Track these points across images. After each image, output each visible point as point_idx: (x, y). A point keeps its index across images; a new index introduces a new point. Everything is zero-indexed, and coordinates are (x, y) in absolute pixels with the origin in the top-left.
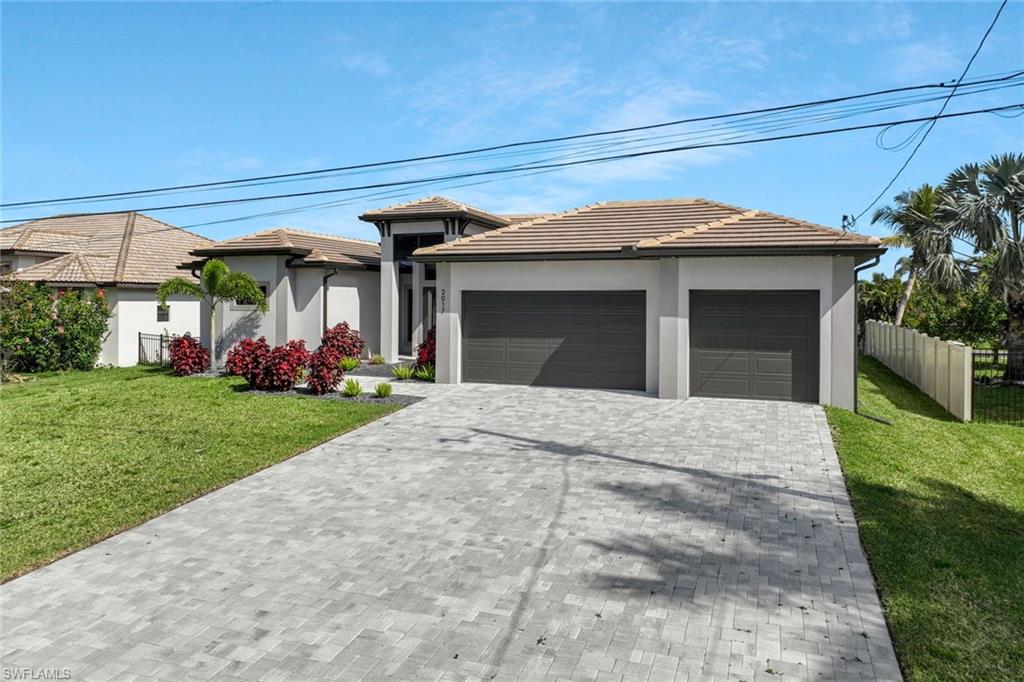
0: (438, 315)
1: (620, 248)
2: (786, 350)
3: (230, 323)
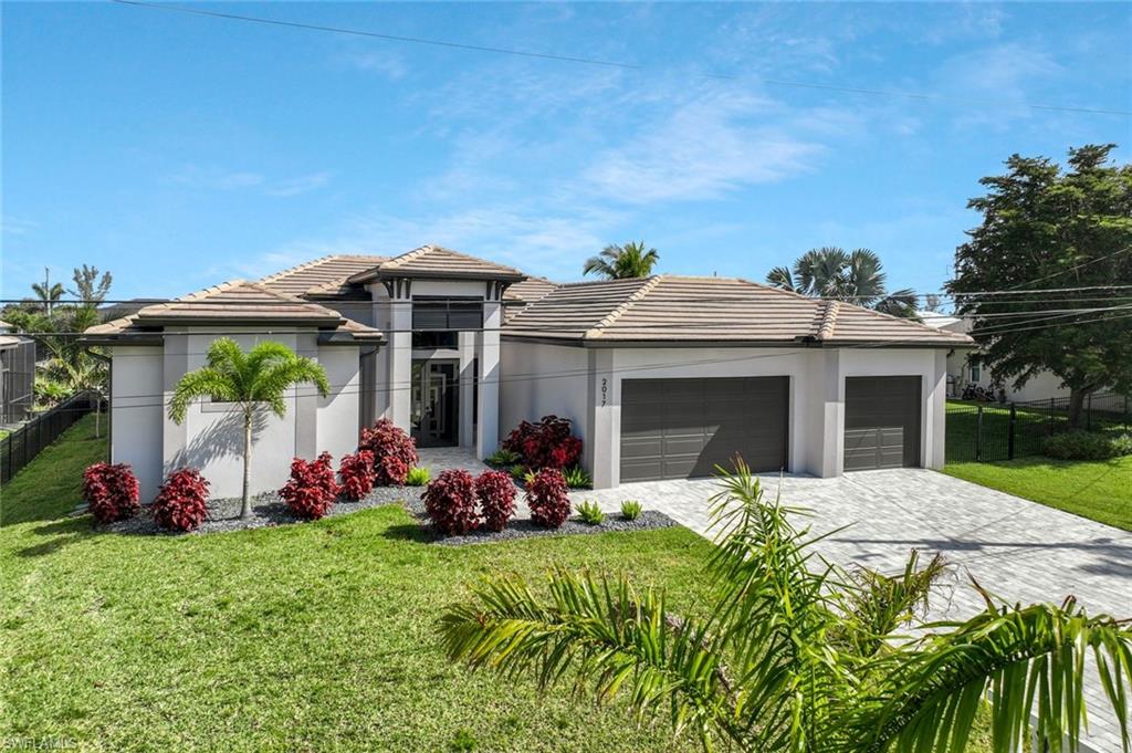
1: (793, 337)
2: (899, 426)
3: (201, 430)
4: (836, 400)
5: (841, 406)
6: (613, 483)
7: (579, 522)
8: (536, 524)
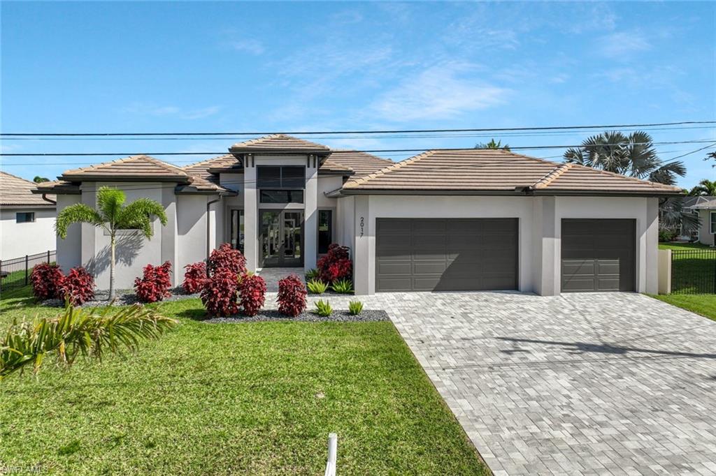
0: (357, 238)
2: (615, 258)
3: (104, 247)
4: (553, 237)
5: (557, 242)
6: (369, 292)
7: (314, 314)
8: (280, 314)
